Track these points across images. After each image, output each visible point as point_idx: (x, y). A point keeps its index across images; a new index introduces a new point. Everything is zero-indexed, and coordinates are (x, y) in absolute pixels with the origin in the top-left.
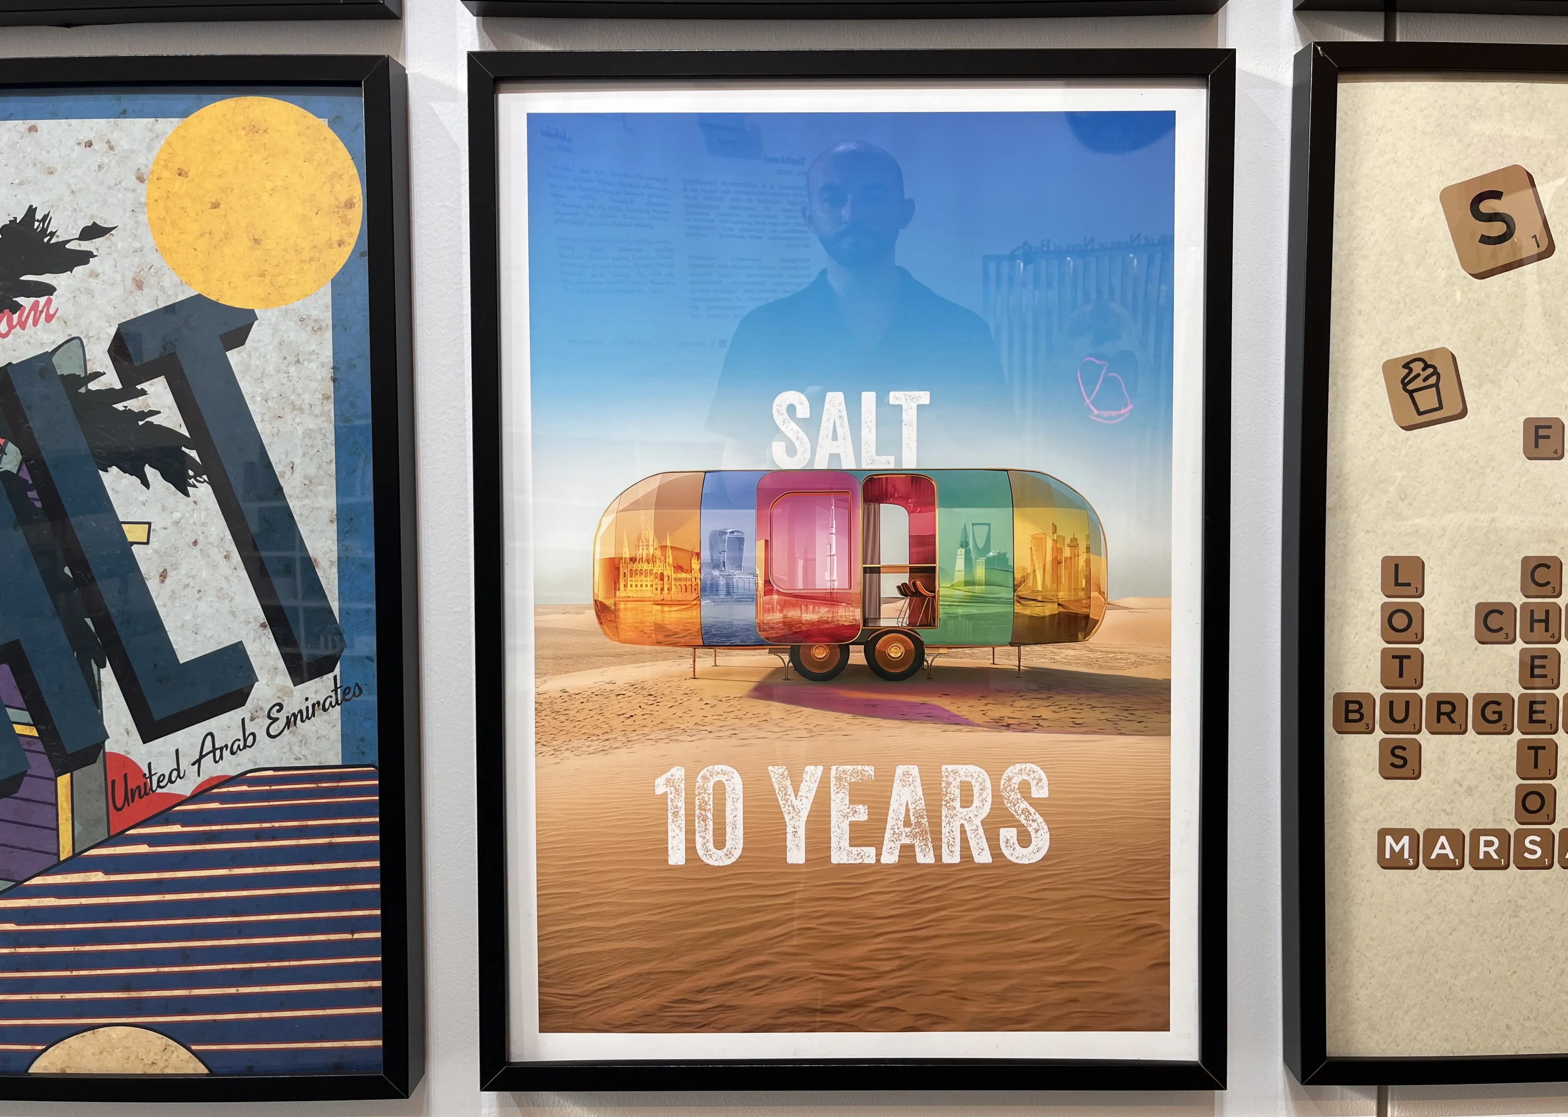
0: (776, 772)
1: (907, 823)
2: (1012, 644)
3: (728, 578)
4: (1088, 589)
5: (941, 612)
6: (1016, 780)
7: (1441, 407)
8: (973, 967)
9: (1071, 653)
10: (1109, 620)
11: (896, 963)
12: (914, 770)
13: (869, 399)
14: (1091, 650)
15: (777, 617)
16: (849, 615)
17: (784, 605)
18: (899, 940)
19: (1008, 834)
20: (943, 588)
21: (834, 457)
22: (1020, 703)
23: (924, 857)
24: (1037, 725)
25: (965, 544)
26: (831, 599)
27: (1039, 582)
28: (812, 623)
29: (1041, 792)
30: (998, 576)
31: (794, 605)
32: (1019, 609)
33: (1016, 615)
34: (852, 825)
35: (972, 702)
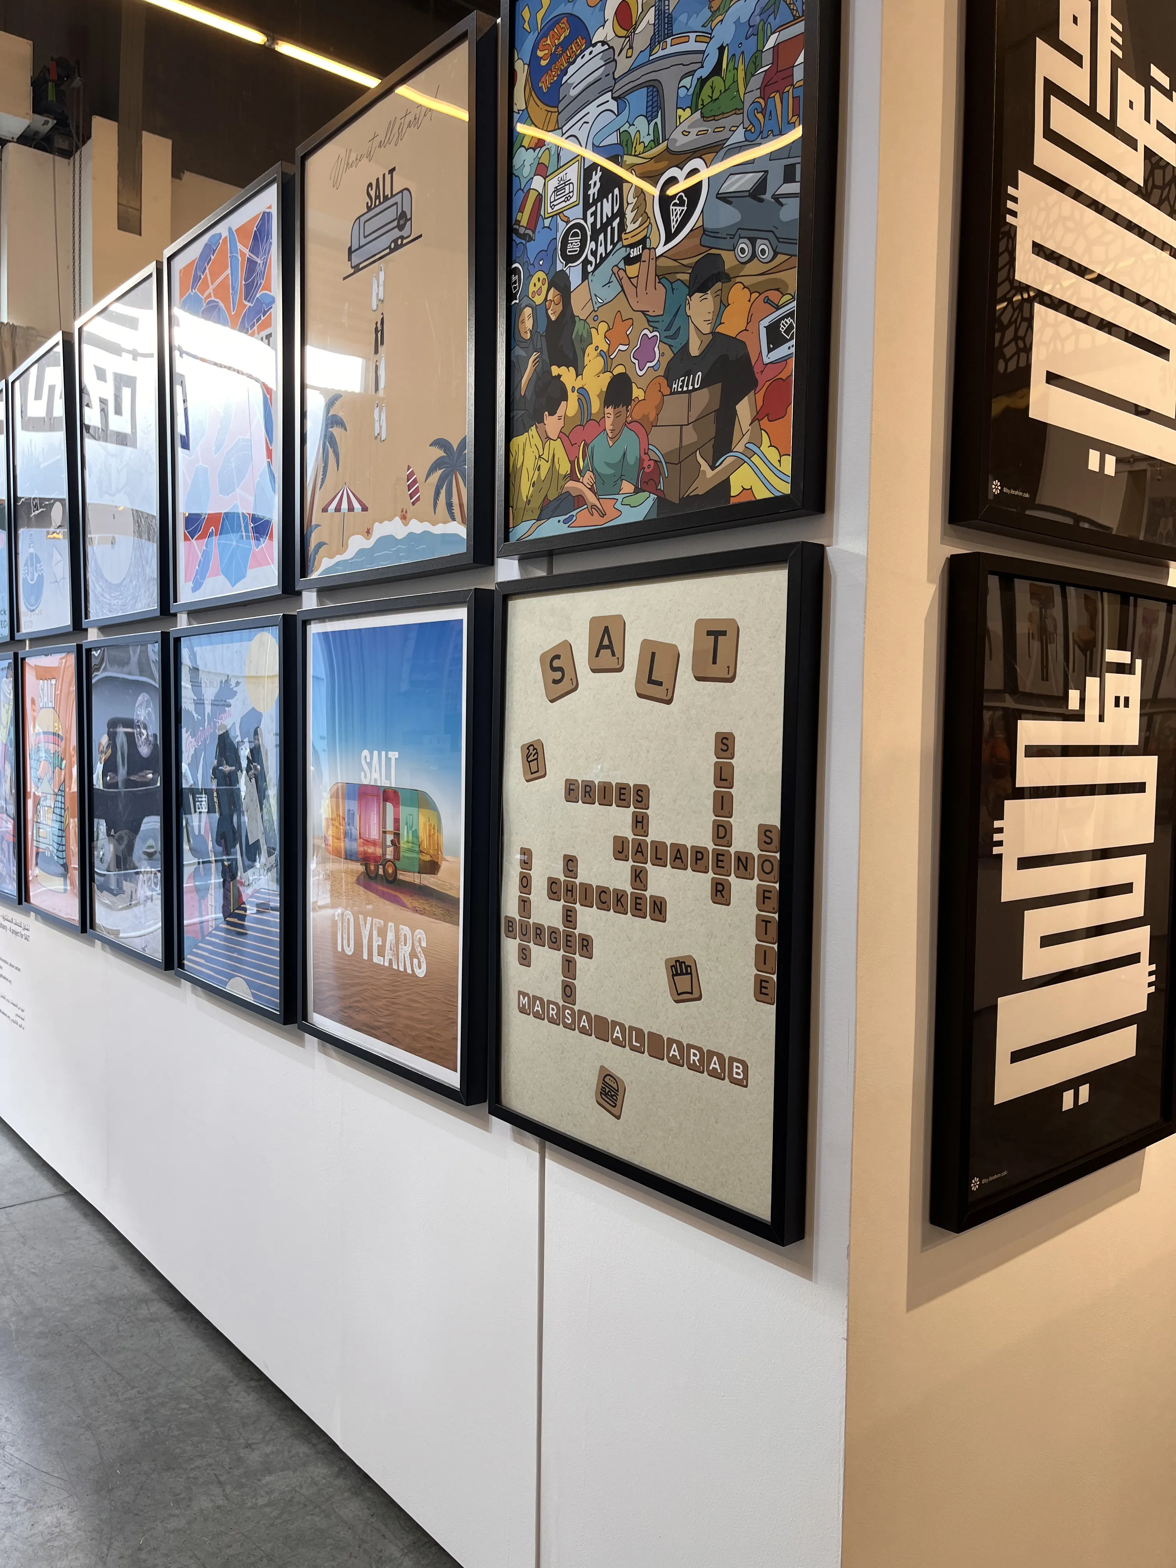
0: (361, 917)
1: (391, 950)
2: (419, 873)
3: (351, 829)
4: (438, 850)
5: (402, 854)
6: (418, 937)
7: (538, 771)
8: (408, 1022)
9: (433, 879)
10: (444, 865)
11: (389, 1012)
12: (393, 924)
13: (383, 753)
14: (439, 880)
15: (361, 849)
16: (379, 851)
17: (364, 844)
18: (389, 1001)
19: (415, 961)
20: (402, 845)
21: (376, 779)
22: (421, 901)
23: (395, 967)
24: (422, 912)
25: (407, 824)
26: (374, 843)
27: (425, 844)
28: (370, 854)
29: (424, 945)
30: (415, 841)
31: (367, 845)
32: (420, 856)
33: (420, 859)
34: (378, 945)
35: (409, 898)
